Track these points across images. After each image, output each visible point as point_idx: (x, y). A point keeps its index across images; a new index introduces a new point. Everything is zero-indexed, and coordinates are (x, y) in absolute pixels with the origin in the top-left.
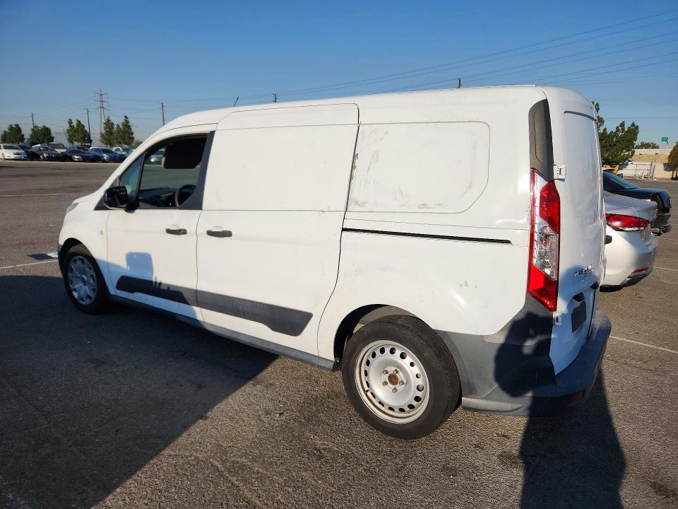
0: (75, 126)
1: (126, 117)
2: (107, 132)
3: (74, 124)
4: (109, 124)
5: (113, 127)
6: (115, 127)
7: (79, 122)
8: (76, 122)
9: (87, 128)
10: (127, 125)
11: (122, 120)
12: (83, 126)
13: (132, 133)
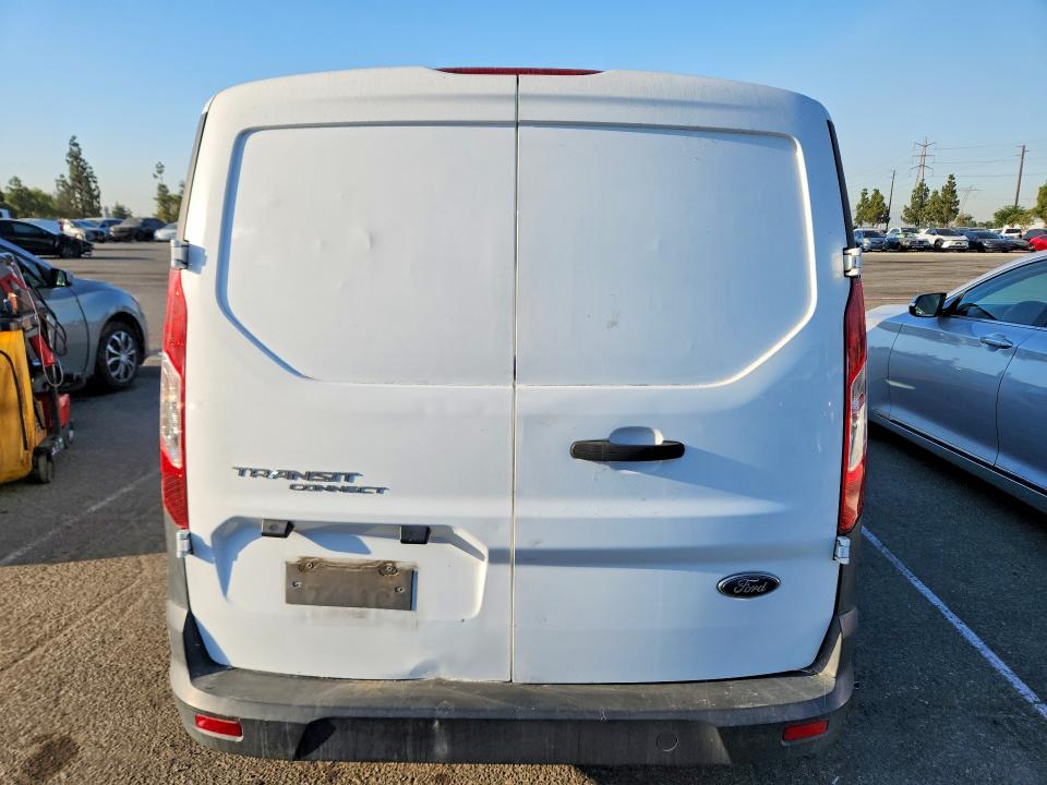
0: (870, 198)
1: (952, 177)
2: (914, 204)
3: (869, 196)
4: (921, 191)
5: (926, 195)
6: (930, 194)
7: (877, 192)
8: (873, 192)
9: (886, 202)
10: (950, 190)
11: (945, 182)
12: (882, 198)
13: (957, 203)
